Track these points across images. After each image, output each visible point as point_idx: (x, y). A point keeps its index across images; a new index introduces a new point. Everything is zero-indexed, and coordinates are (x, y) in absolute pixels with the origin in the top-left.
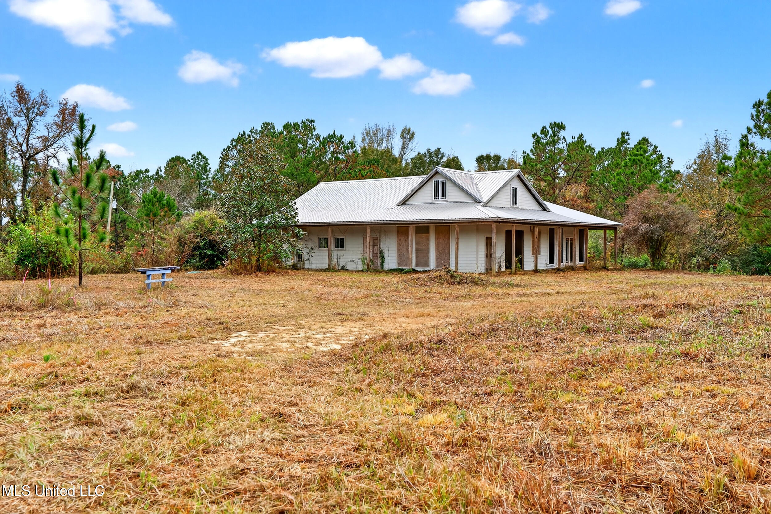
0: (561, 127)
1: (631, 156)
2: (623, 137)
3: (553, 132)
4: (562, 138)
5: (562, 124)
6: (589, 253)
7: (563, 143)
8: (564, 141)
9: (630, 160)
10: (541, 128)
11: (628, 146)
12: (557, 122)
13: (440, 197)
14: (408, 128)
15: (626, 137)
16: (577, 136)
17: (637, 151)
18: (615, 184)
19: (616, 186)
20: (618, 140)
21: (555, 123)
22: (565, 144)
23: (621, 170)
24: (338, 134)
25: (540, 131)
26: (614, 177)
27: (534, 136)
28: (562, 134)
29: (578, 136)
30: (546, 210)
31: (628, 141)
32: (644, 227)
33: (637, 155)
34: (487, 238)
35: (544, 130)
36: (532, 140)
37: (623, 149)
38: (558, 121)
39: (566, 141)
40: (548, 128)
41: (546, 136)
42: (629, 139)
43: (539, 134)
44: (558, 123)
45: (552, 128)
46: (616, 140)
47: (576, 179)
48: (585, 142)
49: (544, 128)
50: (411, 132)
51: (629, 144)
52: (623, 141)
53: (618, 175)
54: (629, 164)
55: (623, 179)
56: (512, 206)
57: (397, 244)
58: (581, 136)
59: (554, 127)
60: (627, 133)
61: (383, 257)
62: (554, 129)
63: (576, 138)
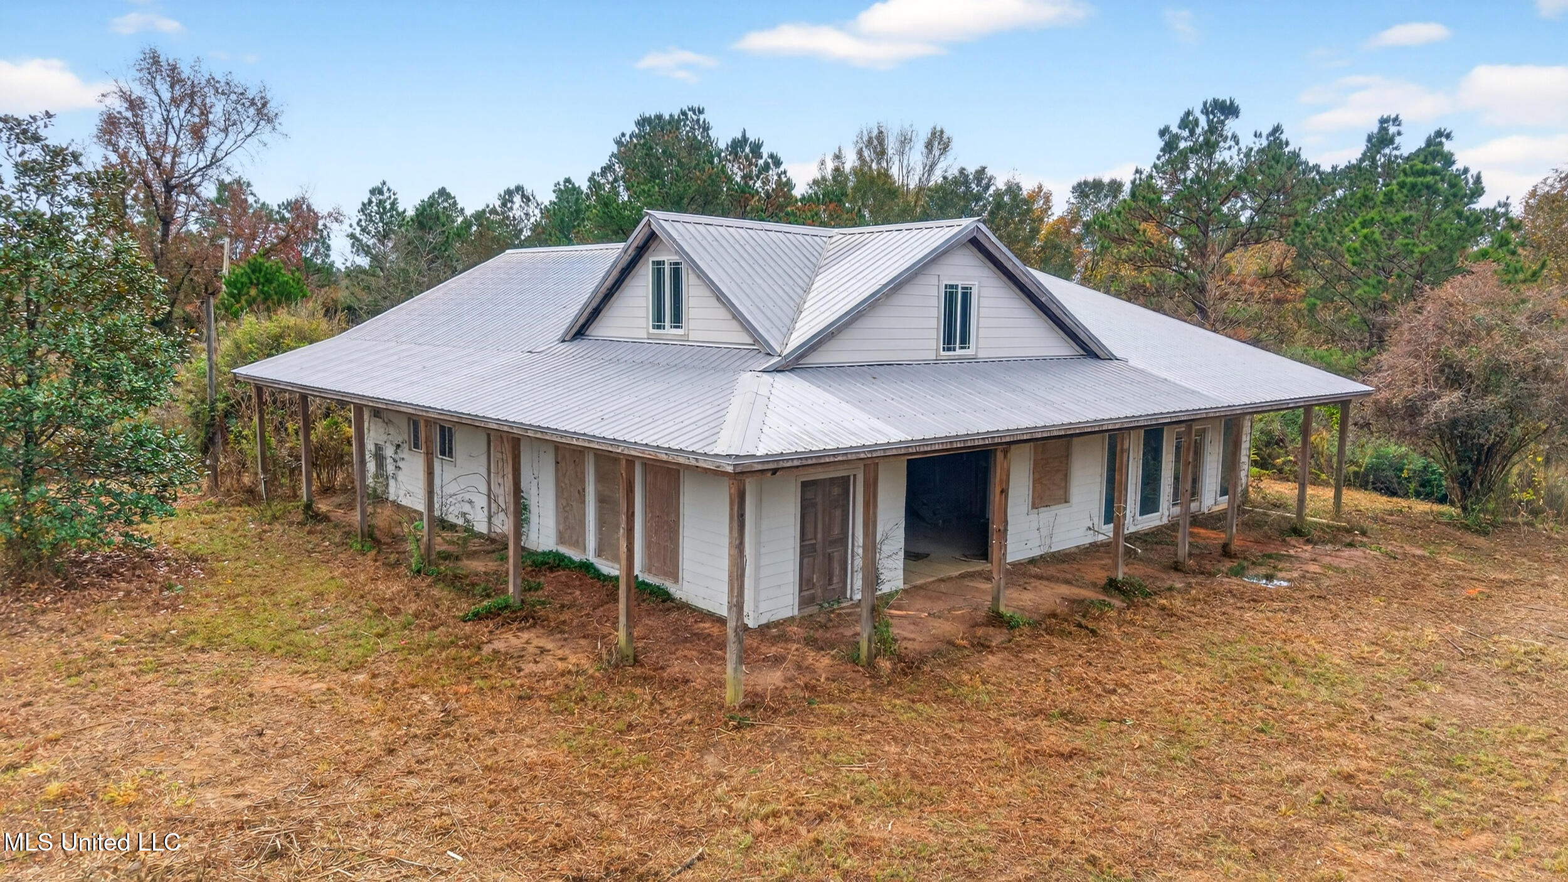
0: (1230, 110)
1: (1406, 174)
2: (1383, 130)
3: (1210, 122)
4: (1230, 135)
5: (1232, 103)
7: (1230, 148)
8: (1233, 143)
9: (1402, 185)
10: (1182, 114)
11: (1395, 152)
12: (1221, 97)
13: (667, 323)
14: (938, 129)
15: (1392, 129)
16: (1266, 130)
17: (1424, 162)
18: (1355, 250)
19: (1359, 255)
20: (1370, 139)
21: (1215, 101)
22: (1235, 150)
23: (1373, 214)
24: (752, 137)
25: (1178, 121)
26: (1354, 230)
27: (1162, 133)
28: (1231, 126)
29: (1270, 129)
30: (1097, 357)
31: (1397, 140)
32: (1447, 402)
33: (1422, 173)
35: (1187, 122)
36: (1158, 143)
37: (1381, 159)
38: (1224, 96)
39: (1237, 143)
40: (1198, 114)
41: (1192, 133)
42: (1399, 133)
43: (1175, 129)
44: (1224, 102)
45: (1207, 114)
46: (1366, 137)
47: (1259, 233)
48: (1287, 144)
49: (1188, 113)
50: (945, 136)
51: (1396, 148)
52: (1382, 139)
53: (1364, 224)
54: (1399, 197)
55: (1377, 236)
56: (942, 353)
57: (557, 470)
58: (1277, 130)
59: (1212, 112)
60: (1396, 121)
61: (525, 508)
62: (1211, 117)
63: (1264, 135)
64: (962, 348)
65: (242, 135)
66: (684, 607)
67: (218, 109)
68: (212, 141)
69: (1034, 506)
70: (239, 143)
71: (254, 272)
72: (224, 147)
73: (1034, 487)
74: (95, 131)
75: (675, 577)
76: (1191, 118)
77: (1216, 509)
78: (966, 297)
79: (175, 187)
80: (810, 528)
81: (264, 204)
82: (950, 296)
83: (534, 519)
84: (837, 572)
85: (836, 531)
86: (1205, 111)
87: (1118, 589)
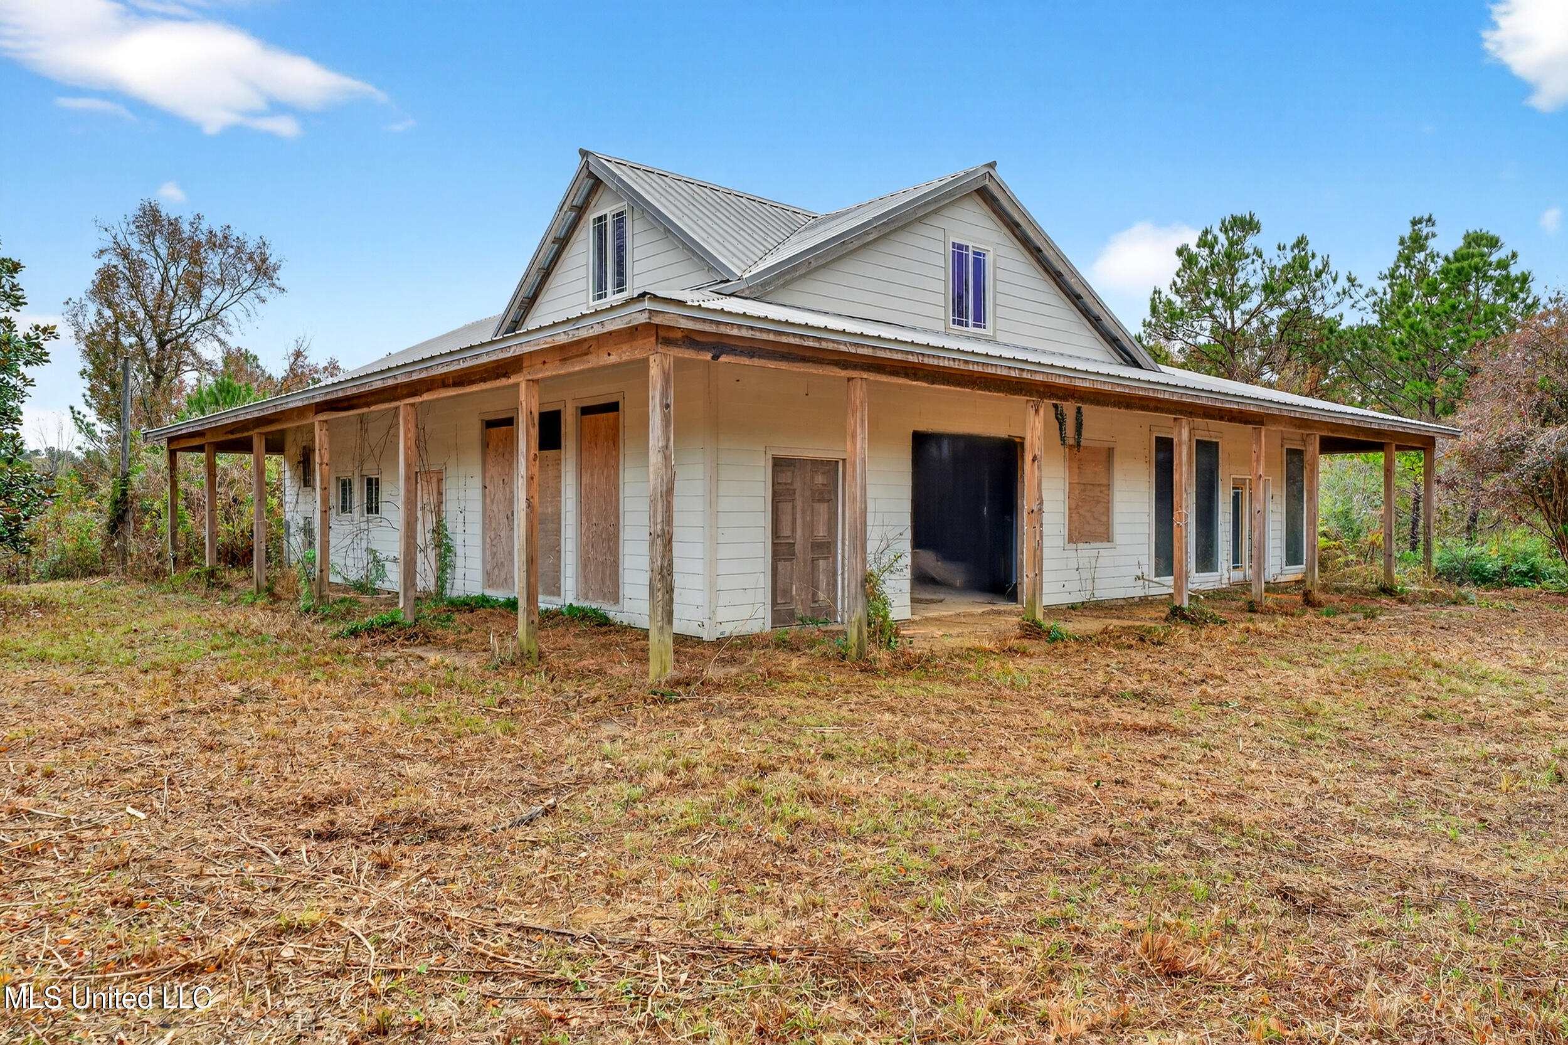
0: (1250, 226)
1: (1449, 262)
2: (1416, 230)
3: (1229, 240)
4: (1251, 251)
5: (1251, 218)
6: (1324, 534)
7: (1253, 263)
8: (1255, 257)
10: (1200, 233)
12: (1238, 214)
13: (610, 290)
15: (1427, 229)
16: (1289, 243)
17: (1463, 262)
18: (1401, 342)
20: (1403, 240)
21: (1234, 219)
25: (1196, 241)
28: (1250, 243)
29: (1294, 241)
30: (1139, 366)
31: (1432, 241)
34: (780, 464)
35: (1206, 241)
36: (1178, 263)
38: (1242, 211)
39: (1260, 256)
40: (1216, 231)
41: (1212, 250)
42: (1434, 235)
43: (1194, 249)
44: (1243, 218)
45: (1226, 232)
46: (1398, 240)
49: (1206, 233)
52: (1415, 240)
56: (952, 326)
57: (484, 496)
58: (1301, 243)
59: (1232, 229)
60: (1430, 221)
61: (449, 549)
62: (1231, 234)
63: (1288, 247)
64: (975, 326)
65: (239, 289)
66: (624, 629)
67: (214, 261)
68: (208, 293)
69: (1071, 540)
70: (235, 298)
71: (220, 391)
72: (220, 302)
73: (1070, 517)
74: (90, 287)
75: (615, 597)
76: (1209, 237)
77: (1282, 579)
78: (979, 264)
79: (170, 341)
80: (786, 520)
81: (269, 377)
82: (959, 253)
83: (459, 562)
84: (823, 584)
85: (821, 532)
86: (1225, 229)
87: (1185, 618)
